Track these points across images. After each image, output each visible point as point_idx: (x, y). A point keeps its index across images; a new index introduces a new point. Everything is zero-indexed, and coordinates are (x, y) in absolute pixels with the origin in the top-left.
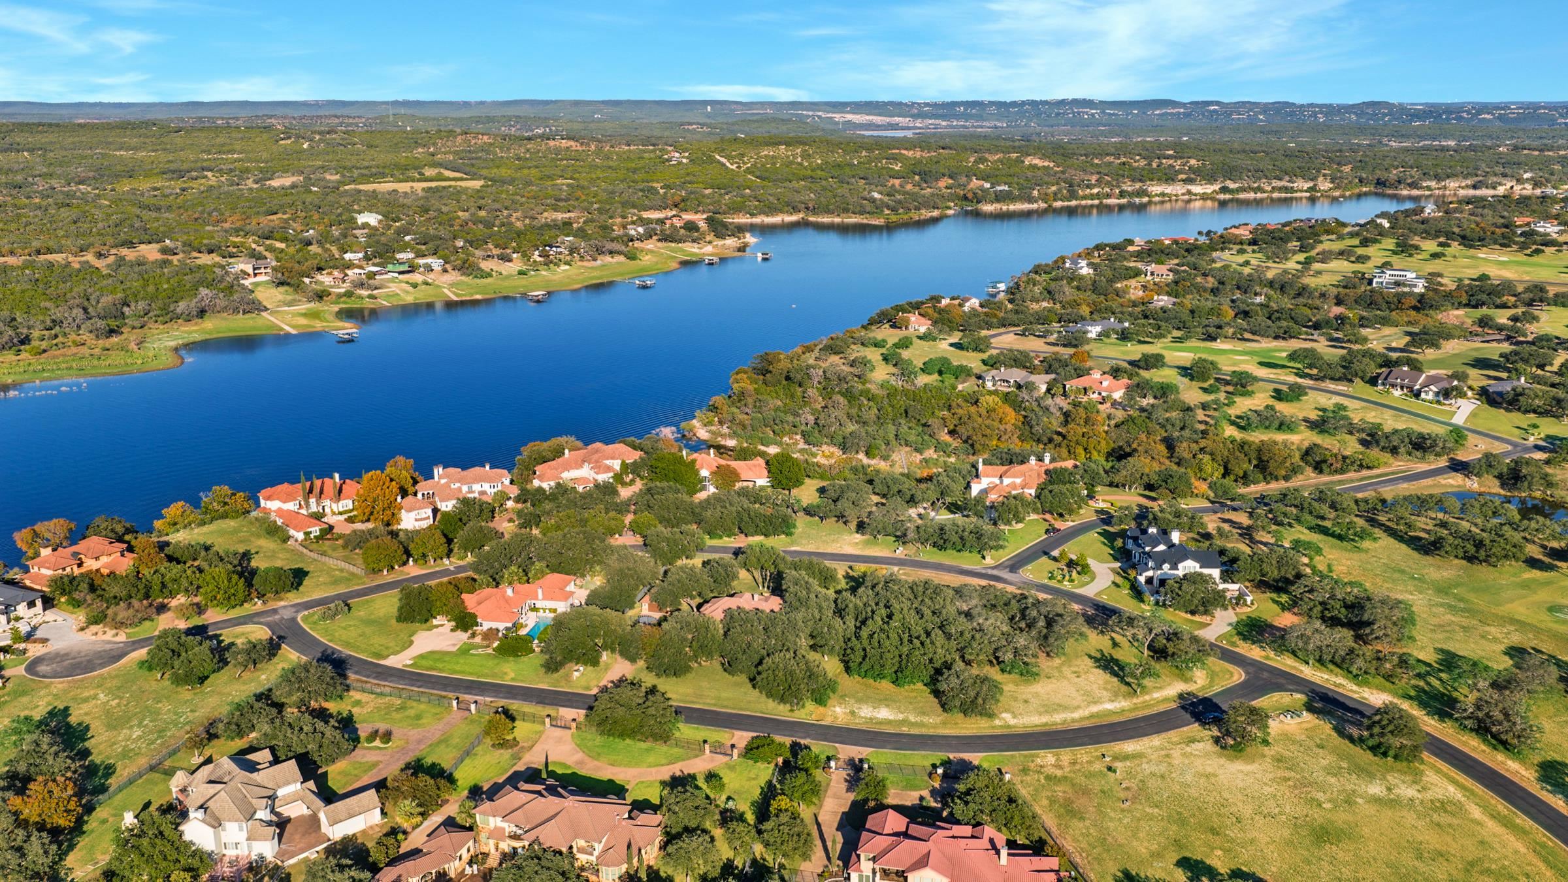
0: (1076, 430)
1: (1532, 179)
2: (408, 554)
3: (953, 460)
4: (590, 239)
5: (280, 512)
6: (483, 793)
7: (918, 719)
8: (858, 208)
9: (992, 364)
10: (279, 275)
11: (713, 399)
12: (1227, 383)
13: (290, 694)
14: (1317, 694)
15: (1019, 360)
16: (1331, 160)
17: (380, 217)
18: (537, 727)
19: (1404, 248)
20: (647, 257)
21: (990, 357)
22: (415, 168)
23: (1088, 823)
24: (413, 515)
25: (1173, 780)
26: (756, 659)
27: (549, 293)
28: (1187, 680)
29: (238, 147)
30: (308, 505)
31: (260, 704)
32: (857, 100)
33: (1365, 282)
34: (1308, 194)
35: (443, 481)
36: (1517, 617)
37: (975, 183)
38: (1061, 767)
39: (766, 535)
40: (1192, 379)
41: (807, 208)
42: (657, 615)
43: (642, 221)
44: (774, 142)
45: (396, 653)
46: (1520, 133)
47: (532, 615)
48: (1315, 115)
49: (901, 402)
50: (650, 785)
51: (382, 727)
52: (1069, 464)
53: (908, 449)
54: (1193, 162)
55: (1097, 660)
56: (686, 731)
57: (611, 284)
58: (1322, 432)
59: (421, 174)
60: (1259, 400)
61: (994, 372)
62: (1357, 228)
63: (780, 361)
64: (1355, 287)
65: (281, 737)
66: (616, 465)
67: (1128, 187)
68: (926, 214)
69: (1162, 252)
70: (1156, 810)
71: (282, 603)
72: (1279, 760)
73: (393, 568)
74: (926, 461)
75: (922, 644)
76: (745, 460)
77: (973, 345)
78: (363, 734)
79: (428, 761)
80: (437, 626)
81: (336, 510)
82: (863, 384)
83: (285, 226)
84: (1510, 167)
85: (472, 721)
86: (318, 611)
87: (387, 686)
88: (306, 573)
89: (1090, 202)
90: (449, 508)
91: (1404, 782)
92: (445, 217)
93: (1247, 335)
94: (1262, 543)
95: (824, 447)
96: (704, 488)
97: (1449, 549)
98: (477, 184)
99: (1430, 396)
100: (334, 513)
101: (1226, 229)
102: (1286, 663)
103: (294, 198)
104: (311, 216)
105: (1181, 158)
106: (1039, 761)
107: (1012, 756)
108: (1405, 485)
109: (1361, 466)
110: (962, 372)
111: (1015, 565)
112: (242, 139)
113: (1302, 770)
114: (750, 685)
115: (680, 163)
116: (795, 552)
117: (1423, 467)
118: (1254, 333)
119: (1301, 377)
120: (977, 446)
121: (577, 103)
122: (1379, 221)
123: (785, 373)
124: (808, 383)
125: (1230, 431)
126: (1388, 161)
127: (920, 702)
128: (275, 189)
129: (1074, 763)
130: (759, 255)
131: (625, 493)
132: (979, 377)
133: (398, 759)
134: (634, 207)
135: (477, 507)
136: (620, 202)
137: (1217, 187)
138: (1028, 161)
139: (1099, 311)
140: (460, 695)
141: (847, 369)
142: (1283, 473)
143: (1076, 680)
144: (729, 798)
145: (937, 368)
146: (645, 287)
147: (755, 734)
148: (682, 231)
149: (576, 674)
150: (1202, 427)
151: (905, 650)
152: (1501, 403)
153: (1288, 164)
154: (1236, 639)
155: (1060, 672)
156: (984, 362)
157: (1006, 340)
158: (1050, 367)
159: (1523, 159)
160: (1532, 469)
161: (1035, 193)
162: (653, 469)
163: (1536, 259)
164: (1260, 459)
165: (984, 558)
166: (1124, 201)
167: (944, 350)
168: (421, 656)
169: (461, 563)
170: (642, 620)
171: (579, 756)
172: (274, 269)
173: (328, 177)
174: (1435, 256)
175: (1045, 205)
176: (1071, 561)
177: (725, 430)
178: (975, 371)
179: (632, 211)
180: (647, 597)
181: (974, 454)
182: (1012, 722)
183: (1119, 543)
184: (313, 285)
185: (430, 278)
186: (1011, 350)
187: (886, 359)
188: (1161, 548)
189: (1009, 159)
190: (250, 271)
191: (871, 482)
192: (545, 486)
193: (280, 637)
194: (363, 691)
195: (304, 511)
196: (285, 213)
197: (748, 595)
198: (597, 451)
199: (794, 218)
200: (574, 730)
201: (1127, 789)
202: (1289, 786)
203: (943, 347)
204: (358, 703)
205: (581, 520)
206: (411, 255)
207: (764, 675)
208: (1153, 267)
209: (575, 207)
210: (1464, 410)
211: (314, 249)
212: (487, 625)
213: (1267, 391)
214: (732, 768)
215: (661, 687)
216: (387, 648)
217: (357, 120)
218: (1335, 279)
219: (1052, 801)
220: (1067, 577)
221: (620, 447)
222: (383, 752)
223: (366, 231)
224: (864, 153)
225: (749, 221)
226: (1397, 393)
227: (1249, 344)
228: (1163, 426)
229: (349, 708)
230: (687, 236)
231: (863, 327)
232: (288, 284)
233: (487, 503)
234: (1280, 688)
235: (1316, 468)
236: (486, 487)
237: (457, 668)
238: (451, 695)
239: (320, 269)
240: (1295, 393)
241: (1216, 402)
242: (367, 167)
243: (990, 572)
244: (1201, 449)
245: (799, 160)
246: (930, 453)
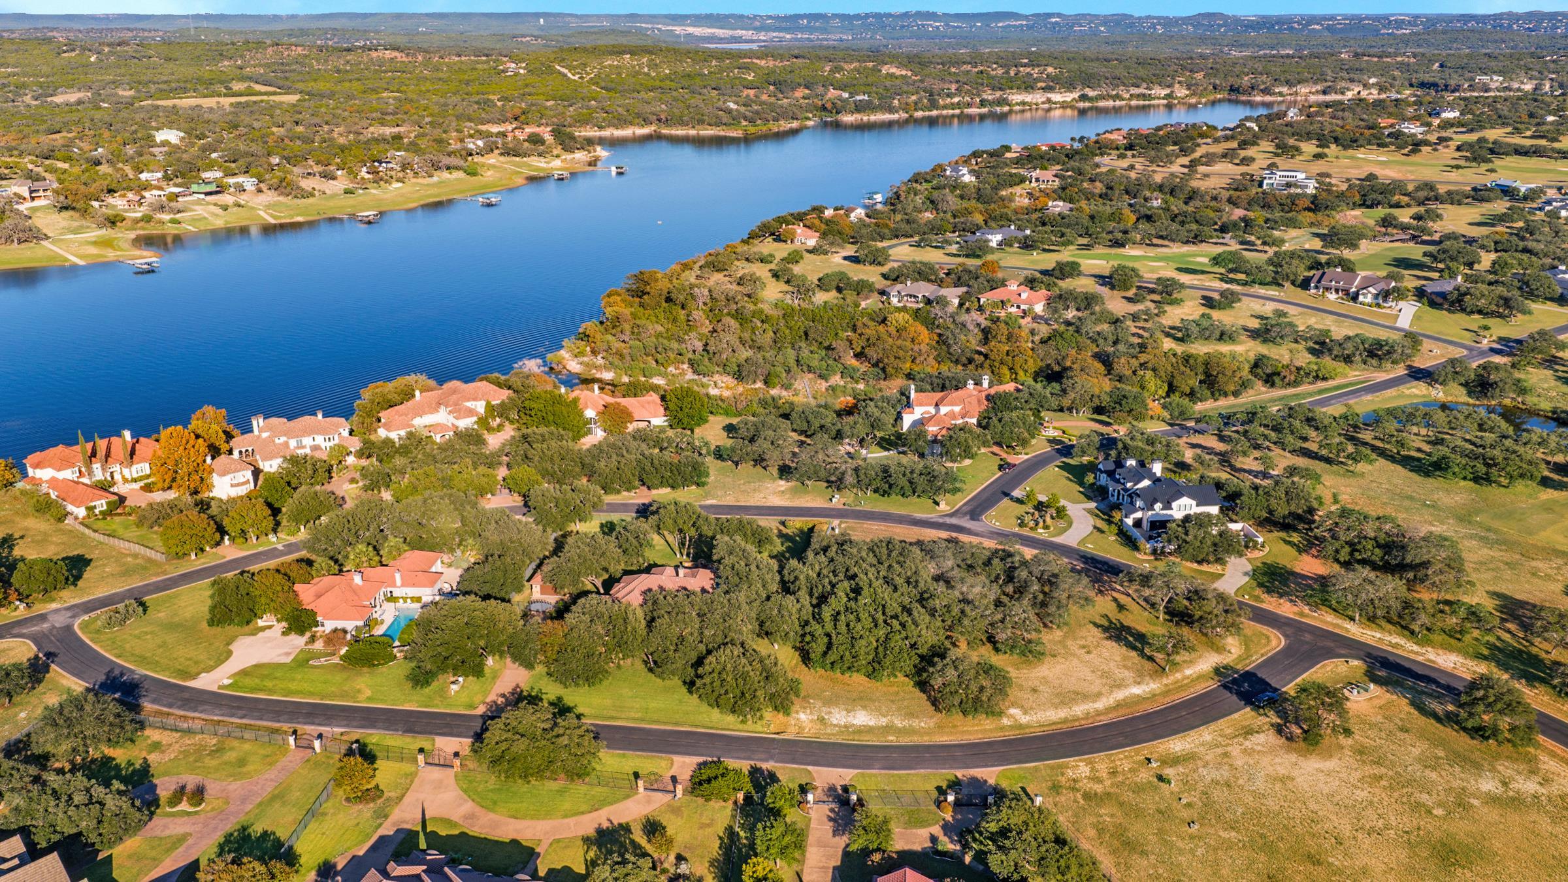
0: (1000, 347)
1: (1377, 84)
2: (222, 530)
3: (861, 386)
4: (424, 154)
5: (53, 482)
6: (337, 873)
7: (906, 723)
8: (714, 120)
9: (895, 277)
10: (62, 198)
11: (584, 325)
12: (1153, 291)
13: (56, 742)
14: (1375, 658)
15: (923, 273)
16: (1183, 68)
17: (182, 134)
18: (408, 767)
19: (1284, 149)
20: (489, 173)
21: (892, 270)
22: (221, 82)
23: (1153, 858)
24: (227, 479)
25: (1241, 787)
26: (693, 657)
27: (381, 213)
28: (1220, 650)
29: (11, 61)
30: (90, 473)
31: (11, 763)
32: (697, 12)
33: (1256, 184)
34: (1165, 102)
35: (265, 435)
36: (1559, 547)
37: (832, 93)
38: (1099, 780)
39: (673, 487)
40: (1113, 288)
41: (659, 120)
42: (552, 599)
43: (480, 134)
44: (618, 51)
45: (209, 669)
46: (1352, 42)
47: (389, 607)
48: (1154, 26)
49: (800, 323)
50: (567, 843)
51: (191, 781)
52: (1010, 387)
53: (811, 376)
54: (1050, 70)
55: (1105, 629)
56: (612, 761)
57: (450, 202)
58: (1265, 341)
59: (227, 88)
60: (1188, 310)
61: (899, 287)
62: (1227, 132)
63: (656, 280)
64: (1246, 189)
65: (41, 814)
66: (480, 407)
67: (988, 96)
68: (785, 125)
69: (1042, 158)
70: (1233, 834)
71: (54, 606)
72: (1360, 751)
73: (202, 550)
74: (833, 389)
75: (903, 625)
76: (635, 396)
77: (870, 258)
78: (163, 793)
79: (257, 829)
80: (263, 629)
81: (128, 476)
82: (755, 304)
83: (68, 145)
84: (1354, 73)
85: (317, 765)
86: (102, 614)
87: (196, 718)
88: (88, 562)
89: (951, 112)
90: (273, 470)
91: (1519, 773)
92: (257, 134)
93: (1155, 241)
94: (1245, 471)
95: (716, 377)
96: (589, 432)
97: (1457, 470)
98: (293, 98)
99: (1369, 299)
100: (125, 481)
101: (1098, 135)
102: (1327, 620)
103: (80, 115)
104: (100, 135)
105: (1038, 66)
106: (1070, 773)
107: (1036, 769)
108: (1369, 397)
109: (1317, 377)
110: (862, 288)
111: (976, 509)
112: (17, 51)
113: (1393, 764)
114: (684, 690)
115: (517, 74)
116: (712, 506)
117: (1381, 376)
118: (1161, 237)
119: (1227, 282)
120: (890, 370)
121: (399, 16)
122: (1248, 124)
123: (665, 293)
124: (691, 305)
125: (1168, 344)
126: (1238, 69)
127: (903, 699)
128: (58, 106)
129: (1113, 773)
130: (614, 169)
131: (494, 441)
132: (882, 293)
133: (215, 829)
134: (470, 120)
135: (309, 467)
136: (454, 115)
137: (1076, 95)
138: (885, 70)
139: (994, 219)
140: (299, 727)
141: (734, 287)
142: (1232, 388)
143: (1088, 657)
144: (680, 858)
145: (834, 284)
146: (489, 205)
147: (700, 759)
148: (526, 144)
149: (454, 687)
150: (1137, 340)
151: (881, 633)
152: (1441, 304)
153: (1142, 72)
154: (1258, 592)
155: (1065, 647)
156: (885, 276)
157: (902, 252)
158: (959, 278)
159: (1364, 65)
160: (1502, 374)
161: (896, 102)
162: (524, 410)
163: (1414, 158)
164: (1208, 374)
165: (938, 504)
166: (985, 110)
167: (839, 265)
168: (244, 673)
169: (292, 539)
170: (534, 607)
171: (468, 806)
172: (57, 192)
173: (121, 92)
174: (1318, 156)
175: (906, 115)
176: (1040, 503)
177: (599, 361)
178: (878, 286)
179: (468, 124)
180: (538, 577)
181: (885, 379)
182: (1024, 719)
183: (1090, 478)
184: (104, 209)
185: (243, 199)
186: (913, 263)
187: (776, 275)
188: (1146, 483)
189: (865, 68)
190: (26, 194)
191: (786, 416)
192: (393, 435)
193: (49, 655)
194: (165, 728)
195: (86, 480)
196: (70, 131)
197: (670, 571)
198: (454, 391)
199: (645, 131)
200: (457, 769)
201: (1189, 805)
202: (1384, 788)
203: (836, 261)
204: (156, 746)
205: (443, 479)
206: (219, 174)
207: (707, 680)
208: (1037, 173)
209: (404, 121)
210: (1407, 313)
211: (104, 169)
212: (329, 626)
213: (1195, 299)
214: (676, 811)
215: (569, 700)
216: (196, 663)
217: (153, 33)
218: (1224, 182)
219: (1101, 831)
220: (1041, 524)
221: (482, 386)
222: (193, 819)
223: (166, 149)
224: (714, 63)
225: (598, 134)
226: (1332, 296)
227: (1160, 250)
228: (1094, 341)
229: (144, 754)
230: (532, 150)
231: (743, 241)
232: (74, 209)
233: (320, 460)
234: (1329, 654)
235: (1266, 382)
236: (319, 440)
237: (293, 686)
238: (286, 727)
239: (111, 191)
240: (1228, 300)
241: (1146, 312)
242: (166, 82)
243: (949, 521)
244: (1141, 365)
245: (646, 70)
246: (836, 380)
